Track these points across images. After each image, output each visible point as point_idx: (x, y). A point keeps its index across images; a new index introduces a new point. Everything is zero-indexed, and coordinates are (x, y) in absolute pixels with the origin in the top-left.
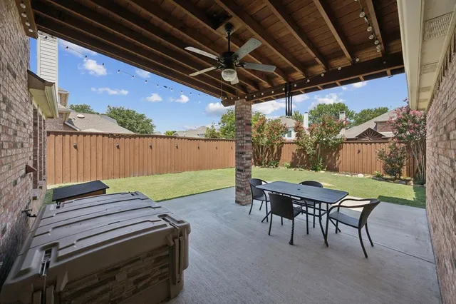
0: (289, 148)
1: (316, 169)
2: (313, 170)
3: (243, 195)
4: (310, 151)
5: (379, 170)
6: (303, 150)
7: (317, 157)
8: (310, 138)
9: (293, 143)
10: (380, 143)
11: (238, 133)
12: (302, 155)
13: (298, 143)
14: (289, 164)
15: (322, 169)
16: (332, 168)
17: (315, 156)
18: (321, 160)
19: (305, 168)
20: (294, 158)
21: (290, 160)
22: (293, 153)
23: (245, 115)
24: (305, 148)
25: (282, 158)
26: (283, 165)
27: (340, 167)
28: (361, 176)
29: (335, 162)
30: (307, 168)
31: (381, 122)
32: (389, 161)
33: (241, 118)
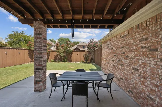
0: (53, 53)
1: (64, 61)
2: (63, 62)
3: (41, 85)
4: (62, 55)
5: (83, 60)
6: (59, 54)
7: (64, 57)
8: (62, 50)
9: (55, 51)
10: (79, 52)
11: (37, 44)
12: (59, 56)
13: (57, 51)
14: (53, 60)
15: (66, 61)
16: (70, 61)
17: (64, 56)
18: (66, 58)
19: (60, 61)
20: (55, 57)
21: (54, 58)
22: (55, 56)
23: (42, 33)
24: (60, 53)
25: (50, 57)
26: (50, 61)
27: (72, 60)
28: (78, 62)
29: (70, 58)
30: (61, 61)
31: (79, 46)
32: (85, 57)
33: (40, 34)
